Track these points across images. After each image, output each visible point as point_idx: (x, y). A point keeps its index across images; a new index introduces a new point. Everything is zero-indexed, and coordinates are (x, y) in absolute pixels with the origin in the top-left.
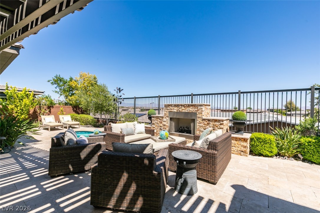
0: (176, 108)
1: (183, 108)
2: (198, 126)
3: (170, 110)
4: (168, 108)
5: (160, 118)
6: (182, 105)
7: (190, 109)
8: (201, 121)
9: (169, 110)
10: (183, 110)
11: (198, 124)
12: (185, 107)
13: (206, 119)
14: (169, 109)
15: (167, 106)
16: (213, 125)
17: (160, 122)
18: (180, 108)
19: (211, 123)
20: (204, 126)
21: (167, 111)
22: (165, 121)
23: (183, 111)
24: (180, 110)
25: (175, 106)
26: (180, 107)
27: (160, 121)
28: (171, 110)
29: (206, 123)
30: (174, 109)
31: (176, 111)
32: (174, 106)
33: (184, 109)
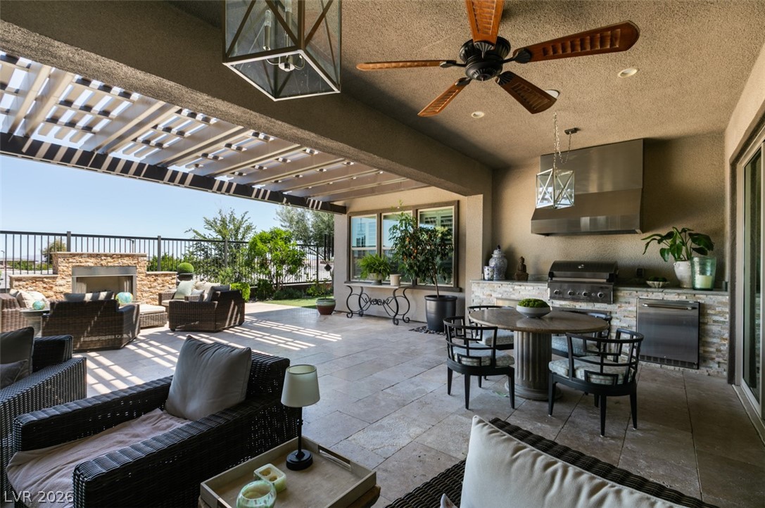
0: (93, 260)
1: (109, 259)
2: (138, 285)
3: (77, 264)
4: (71, 260)
5: (45, 280)
6: (106, 255)
7: (125, 261)
8: (144, 278)
9: (74, 264)
10: (110, 262)
11: (138, 282)
12: (113, 258)
13: (152, 275)
14: (74, 261)
15: (68, 256)
16: (163, 281)
17: (45, 288)
18: (102, 260)
19: (159, 278)
20: (149, 283)
21: (67, 265)
22: (61, 285)
23: (109, 264)
24: (104, 263)
25: (90, 256)
26: (103, 258)
27: (45, 285)
28: (81, 263)
29: (152, 279)
30: (87, 262)
31: (92, 265)
32: (88, 257)
33: (112, 261)
